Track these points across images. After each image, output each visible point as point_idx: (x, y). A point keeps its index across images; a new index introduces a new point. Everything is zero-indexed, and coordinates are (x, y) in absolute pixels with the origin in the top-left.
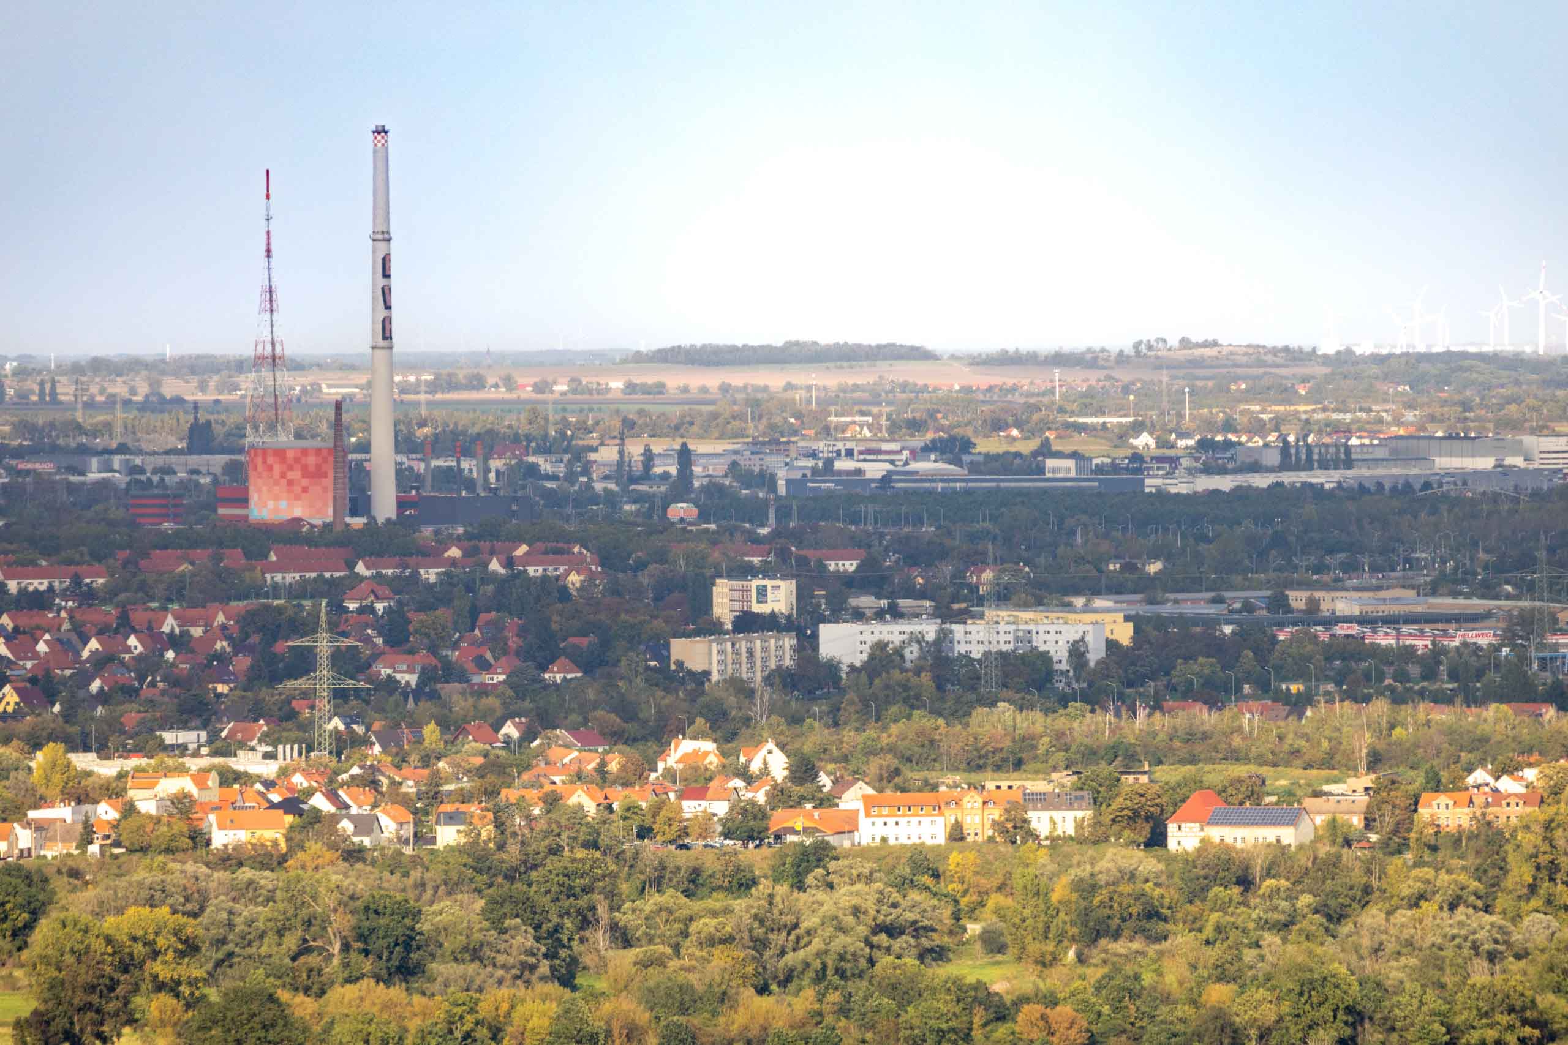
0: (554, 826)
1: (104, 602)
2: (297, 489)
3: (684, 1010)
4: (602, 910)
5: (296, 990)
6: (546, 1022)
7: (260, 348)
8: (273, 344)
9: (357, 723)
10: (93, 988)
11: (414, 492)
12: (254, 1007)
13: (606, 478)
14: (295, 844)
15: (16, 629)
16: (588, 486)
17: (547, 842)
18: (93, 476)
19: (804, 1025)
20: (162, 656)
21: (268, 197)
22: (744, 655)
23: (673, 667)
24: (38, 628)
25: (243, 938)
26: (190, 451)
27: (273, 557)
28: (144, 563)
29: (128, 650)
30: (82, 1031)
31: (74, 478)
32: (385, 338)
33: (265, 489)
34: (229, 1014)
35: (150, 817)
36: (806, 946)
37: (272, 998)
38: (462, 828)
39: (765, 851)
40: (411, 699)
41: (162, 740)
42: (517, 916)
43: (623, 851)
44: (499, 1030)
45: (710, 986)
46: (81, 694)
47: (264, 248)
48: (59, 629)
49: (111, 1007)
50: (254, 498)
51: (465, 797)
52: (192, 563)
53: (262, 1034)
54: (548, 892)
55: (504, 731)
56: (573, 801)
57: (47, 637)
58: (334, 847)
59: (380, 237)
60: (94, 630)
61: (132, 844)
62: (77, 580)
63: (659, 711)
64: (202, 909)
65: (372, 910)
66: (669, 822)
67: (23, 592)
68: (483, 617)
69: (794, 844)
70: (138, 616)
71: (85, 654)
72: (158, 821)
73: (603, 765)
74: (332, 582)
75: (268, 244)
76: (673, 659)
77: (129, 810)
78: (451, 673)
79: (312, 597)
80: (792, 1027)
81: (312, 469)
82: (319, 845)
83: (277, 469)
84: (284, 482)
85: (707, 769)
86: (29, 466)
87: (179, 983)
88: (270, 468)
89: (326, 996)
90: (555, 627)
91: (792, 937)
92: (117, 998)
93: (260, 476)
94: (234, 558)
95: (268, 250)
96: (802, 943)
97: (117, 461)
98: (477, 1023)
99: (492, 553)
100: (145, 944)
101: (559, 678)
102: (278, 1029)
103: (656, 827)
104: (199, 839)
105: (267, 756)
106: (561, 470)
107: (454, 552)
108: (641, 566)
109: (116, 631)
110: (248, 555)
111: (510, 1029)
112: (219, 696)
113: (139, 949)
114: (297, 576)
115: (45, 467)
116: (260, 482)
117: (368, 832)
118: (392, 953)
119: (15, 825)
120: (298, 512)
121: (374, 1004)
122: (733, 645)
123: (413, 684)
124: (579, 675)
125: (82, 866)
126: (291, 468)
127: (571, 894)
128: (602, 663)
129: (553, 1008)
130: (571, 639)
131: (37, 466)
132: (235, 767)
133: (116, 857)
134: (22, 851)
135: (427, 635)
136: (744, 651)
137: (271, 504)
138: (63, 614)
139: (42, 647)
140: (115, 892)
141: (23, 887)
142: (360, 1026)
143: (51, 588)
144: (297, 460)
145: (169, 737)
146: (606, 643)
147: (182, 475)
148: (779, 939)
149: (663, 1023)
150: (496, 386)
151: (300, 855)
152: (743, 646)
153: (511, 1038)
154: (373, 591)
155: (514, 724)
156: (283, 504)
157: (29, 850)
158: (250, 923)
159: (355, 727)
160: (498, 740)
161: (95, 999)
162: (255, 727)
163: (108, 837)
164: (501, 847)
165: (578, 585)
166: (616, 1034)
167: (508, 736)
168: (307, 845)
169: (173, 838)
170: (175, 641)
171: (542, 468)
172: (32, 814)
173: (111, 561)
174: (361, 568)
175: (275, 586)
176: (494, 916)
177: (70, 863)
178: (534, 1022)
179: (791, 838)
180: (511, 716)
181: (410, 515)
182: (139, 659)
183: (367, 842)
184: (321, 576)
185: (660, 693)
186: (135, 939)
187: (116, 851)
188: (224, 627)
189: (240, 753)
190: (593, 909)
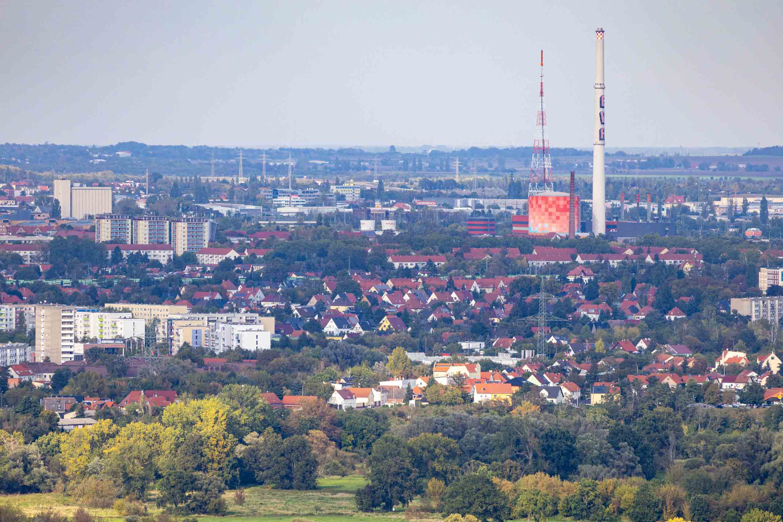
0: (652, 395)
1: (443, 274)
2: (554, 218)
3: (705, 492)
4: (672, 439)
5: (504, 477)
6: (632, 497)
7: (536, 144)
8: (543, 142)
9: (563, 340)
10: (398, 474)
11: (615, 220)
12: (479, 485)
13: (724, 214)
14: (517, 402)
15: (394, 288)
16: (714, 218)
17: (648, 403)
18: (456, 209)
19: (766, 500)
20: (469, 303)
21: (542, 65)
22: (769, 308)
23: (732, 313)
24: (406, 287)
25: (484, 450)
26: (509, 197)
27: (535, 253)
28: (466, 255)
29: (451, 299)
30: (392, 497)
31: (445, 210)
32: (601, 139)
33: (537, 217)
34: (466, 489)
35: (442, 386)
36: (775, 459)
37: (488, 481)
38: (604, 395)
39: (761, 409)
40: (594, 327)
41: (461, 347)
42: (625, 441)
43: (688, 408)
44: (607, 499)
45: (720, 479)
46: (423, 322)
47: (539, 90)
48: (416, 289)
49: (408, 484)
50: (531, 222)
51: (608, 379)
52: (491, 255)
53: (483, 500)
54: (644, 429)
55: (638, 345)
56: (665, 381)
57: (410, 292)
58: (536, 403)
59: (599, 86)
60: (435, 289)
61: (432, 400)
62: (430, 263)
63: (720, 336)
64: (463, 434)
65: (550, 436)
66: (712, 393)
67: (401, 268)
68: (638, 286)
69: (777, 406)
70: (458, 283)
71: (429, 301)
72: (446, 388)
73: (686, 363)
74: (563, 267)
75: (542, 89)
76: (732, 309)
77: (432, 382)
78: (617, 314)
79: (552, 274)
80: (760, 501)
81: (562, 207)
82: (529, 402)
83: (543, 206)
84: (547, 214)
85: (740, 366)
86: (423, 203)
87: (446, 472)
88: (540, 206)
89: (519, 481)
90: (673, 292)
91: (767, 455)
92: (411, 480)
93: (534, 210)
94: (513, 253)
95: (542, 93)
96: (774, 457)
97: (470, 201)
98: (596, 496)
99: (649, 252)
100: (429, 451)
101: (672, 318)
102: (491, 497)
103: (705, 396)
104: (467, 399)
105: (514, 356)
106: (700, 209)
107: (629, 252)
108: (724, 261)
109: (447, 290)
110: (522, 252)
111: (613, 499)
112: (494, 324)
113: (426, 454)
114: (545, 263)
115: (431, 204)
116: (534, 213)
117: (555, 396)
118: (559, 459)
119: (373, 389)
120: (554, 230)
121: (543, 485)
122: (763, 302)
123: (597, 320)
124: (684, 316)
125: (406, 411)
126: (550, 206)
127: (656, 430)
128: (697, 310)
129: (636, 488)
130: (682, 298)
131: (427, 203)
132: (494, 361)
133: (423, 407)
134: (376, 403)
135: (607, 294)
136: (769, 305)
137: (540, 225)
138: (420, 280)
139: (406, 297)
140: (418, 425)
141: (374, 422)
142: (533, 497)
143: (417, 267)
144: (554, 202)
145: (465, 345)
146: (699, 300)
147: (503, 209)
148: (761, 455)
149: (693, 498)
150: (680, 165)
151: (519, 408)
152: (769, 303)
153: (614, 504)
154: (583, 271)
155: (645, 342)
156: (546, 225)
157: (379, 402)
158: (487, 442)
159: (562, 341)
160: (636, 350)
161: (399, 480)
162: (510, 341)
163: (420, 396)
164: (624, 405)
165: (689, 270)
166: (668, 503)
167: (641, 347)
168: (523, 402)
169: (454, 397)
170: (476, 296)
171: (691, 209)
172: (382, 384)
173: (449, 253)
174: (579, 259)
175: (533, 268)
176: (614, 440)
177: (399, 409)
178: (626, 496)
179: (776, 403)
180: (643, 338)
181: (613, 232)
182: (456, 304)
183: (555, 401)
184: (557, 263)
185: (723, 327)
186: (423, 449)
187: (424, 404)
188: (502, 289)
189: (500, 354)
190: (667, 437)
